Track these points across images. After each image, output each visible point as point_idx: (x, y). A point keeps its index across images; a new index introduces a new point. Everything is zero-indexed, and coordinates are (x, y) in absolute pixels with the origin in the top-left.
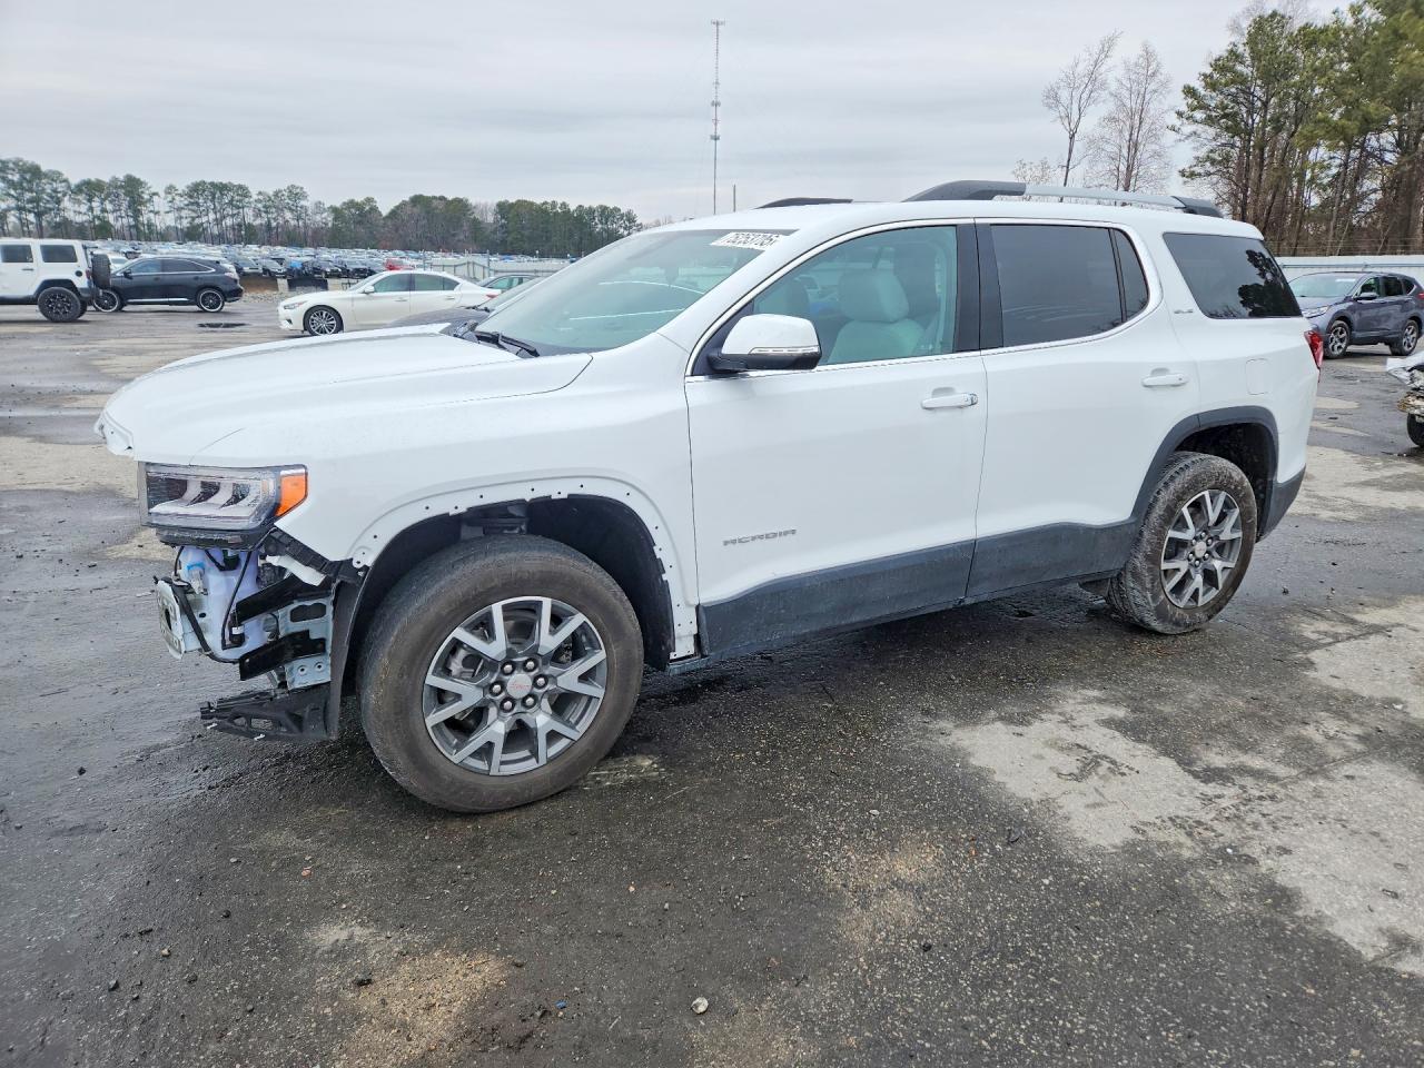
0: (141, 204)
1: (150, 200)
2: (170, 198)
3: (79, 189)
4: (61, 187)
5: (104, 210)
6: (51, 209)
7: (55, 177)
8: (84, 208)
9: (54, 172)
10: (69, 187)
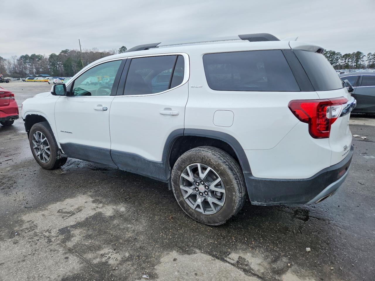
0: (359, 59)
1: (362, 58)
2: (368, 56)
3: (344, 56)
4: (339, 56)
5: (348, 62)
6: (335, 62)
7: (339, 54)
8: (343, 61)
9: (338, 53)
10: (341, 56)
